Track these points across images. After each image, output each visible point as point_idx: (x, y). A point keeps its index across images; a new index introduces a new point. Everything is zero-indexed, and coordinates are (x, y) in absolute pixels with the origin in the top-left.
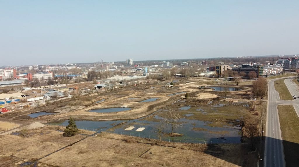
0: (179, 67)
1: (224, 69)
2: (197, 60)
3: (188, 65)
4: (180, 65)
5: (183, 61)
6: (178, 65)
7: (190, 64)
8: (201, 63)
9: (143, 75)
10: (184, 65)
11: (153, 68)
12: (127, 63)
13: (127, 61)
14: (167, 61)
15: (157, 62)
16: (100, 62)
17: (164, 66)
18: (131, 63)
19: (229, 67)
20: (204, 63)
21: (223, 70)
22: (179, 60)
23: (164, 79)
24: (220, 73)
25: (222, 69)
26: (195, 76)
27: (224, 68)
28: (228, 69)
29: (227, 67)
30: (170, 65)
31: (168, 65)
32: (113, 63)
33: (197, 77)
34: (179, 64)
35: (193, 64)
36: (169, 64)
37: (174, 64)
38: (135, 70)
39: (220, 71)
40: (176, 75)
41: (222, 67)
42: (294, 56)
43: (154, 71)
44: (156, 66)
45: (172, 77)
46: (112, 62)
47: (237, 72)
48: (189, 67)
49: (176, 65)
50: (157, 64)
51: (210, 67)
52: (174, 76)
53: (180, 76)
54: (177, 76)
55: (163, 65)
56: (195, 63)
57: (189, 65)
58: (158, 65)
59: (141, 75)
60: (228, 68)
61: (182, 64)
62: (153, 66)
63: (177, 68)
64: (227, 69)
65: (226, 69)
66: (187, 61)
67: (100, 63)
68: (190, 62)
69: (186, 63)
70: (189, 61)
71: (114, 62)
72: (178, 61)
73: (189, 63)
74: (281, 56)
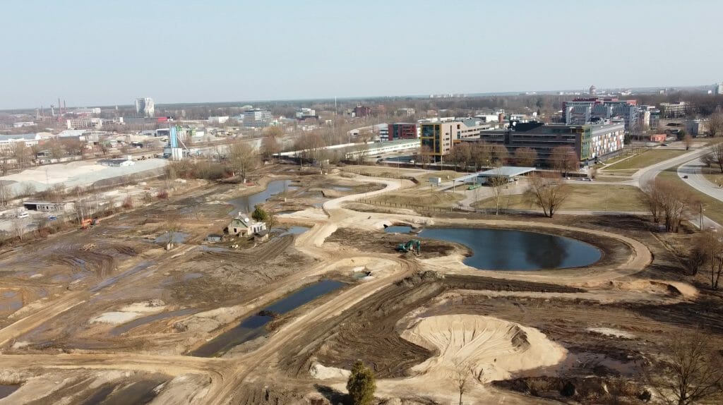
0: (289, 125)
1: (449, 136)
2: (339, 102)
3: (316, 117)
4: (292, 117)
5: (300, 104)
6: (287, 117)
7: (322, 115)
8: (350, 111)
9: (162, 154)
10: (303, 118)
11: (211, 125)
12: (138, 110)
13: (137, 105)
14: (255, 105)
15: (227, 109)
16: (57, 106)
17: (245, 120)
18: (150, 110)
19: (464, 127)
20: (359, 112)
21: (448, 139)
22: (287, 102)
23: (234, 177)
24: (438, 150)
25: (443, 136)
26: (348, 162)
27: (449, 132)
28: (461, 134)
29: (458, 127)
30: (263, 116)
31: (258, 116)
32: (98, 111)
33: (355, 163)
34: (290, 115)
35: (328, 115)
36: (260, 113)
37: (276, 114)
38: (149, 134)
39: (438, 143)
40: (282, 154)
41: (445, 129)
42: (559, 93)
43: (209, 139)
44: (222, 119)
45: (266, 163)
46: (92, 108)
47: (502, 150)
48: (321, 123)
49: (281, 118)
50: (227, 113)
51: (389, 126)
52: (273, 161)
53: (298, 161)
54: (285, 157)
55: (242, 116)
56: (334, 110)
57: (320, 117)
58: (227, 118)
59: (157, 157)
60: (460, 130)
61: (299, 115)
62: (211, 119)
63: (284, 128)
64: (459, 136)
65: (455, 137)
66: (310, 104)
67: (56, 109)
68: (321, 107)
69: (309, 110)
70: (315, 106)
71: (102, 108)
72: (285, 105)
73: (317, 110)
74: (531, 94)
